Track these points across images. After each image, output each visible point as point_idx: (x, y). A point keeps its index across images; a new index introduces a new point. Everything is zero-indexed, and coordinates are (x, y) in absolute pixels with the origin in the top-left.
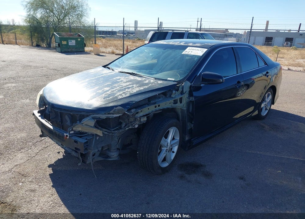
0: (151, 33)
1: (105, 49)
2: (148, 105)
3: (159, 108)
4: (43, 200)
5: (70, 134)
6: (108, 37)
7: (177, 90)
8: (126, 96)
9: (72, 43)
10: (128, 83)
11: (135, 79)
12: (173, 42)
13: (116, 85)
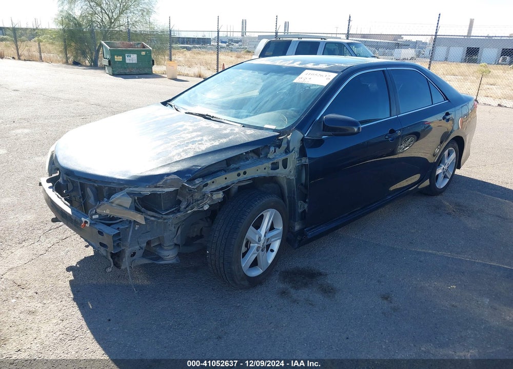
0: (263, 43)
1: (189, 68)
2: (226, 171)
3: (245, 176)
4: (46, 328)
5: (91, 219)
6: (196, 47)
7: (279, 146)
8: (186, 157)
9: (132, 59)
10: (195, 134)
11: (208, 126)
12: (281, 62)
13: (174, 137)
